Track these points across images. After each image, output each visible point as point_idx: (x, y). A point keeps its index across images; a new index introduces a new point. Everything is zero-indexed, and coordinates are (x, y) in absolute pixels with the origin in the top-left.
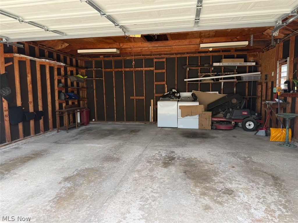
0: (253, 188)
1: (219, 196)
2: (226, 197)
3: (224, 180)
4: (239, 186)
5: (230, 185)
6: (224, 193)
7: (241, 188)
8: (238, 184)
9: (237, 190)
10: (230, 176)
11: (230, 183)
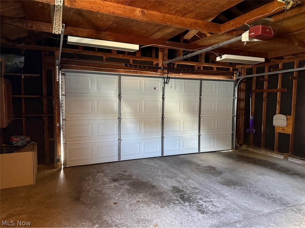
0: (99, 186)
1: (121, 177)
2: (117, 177)
3: (121, 187)
4: (109, 185)
5: (116, 184)
6: (118, 179)
7: (108, 184)
8: (110, 186)
9: (110, 182)
10: (117, 191)
11: (116, 185)
